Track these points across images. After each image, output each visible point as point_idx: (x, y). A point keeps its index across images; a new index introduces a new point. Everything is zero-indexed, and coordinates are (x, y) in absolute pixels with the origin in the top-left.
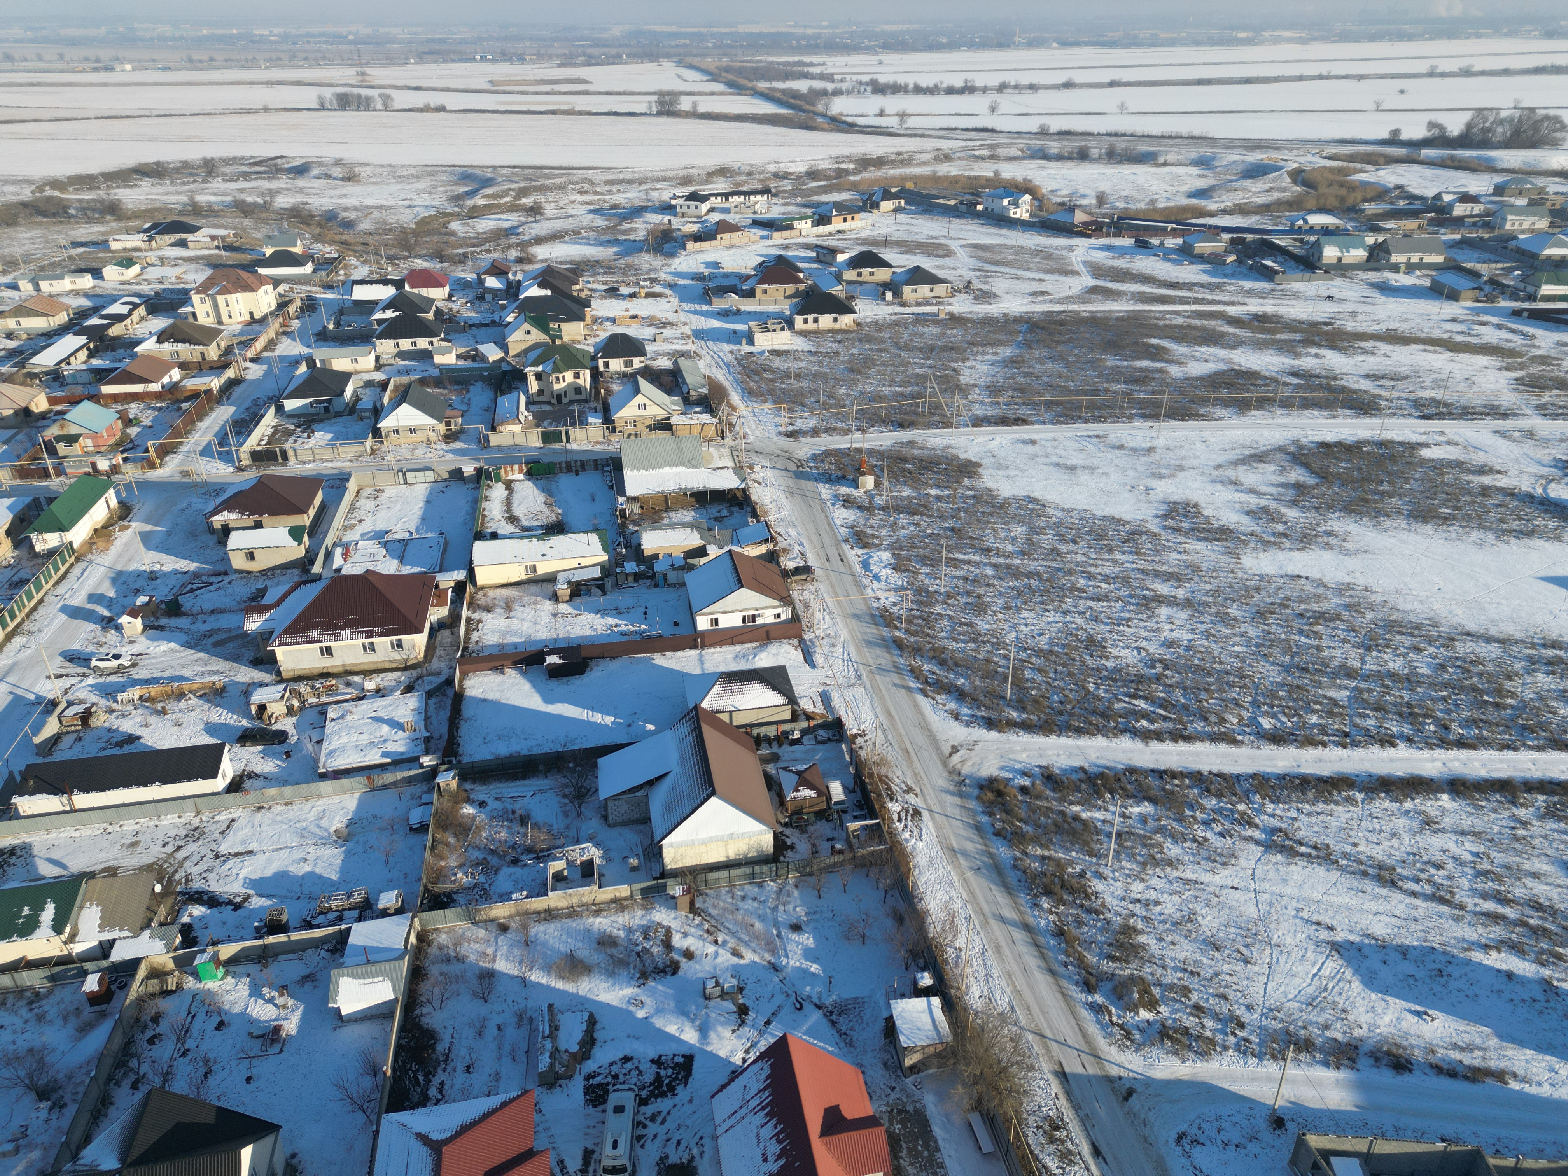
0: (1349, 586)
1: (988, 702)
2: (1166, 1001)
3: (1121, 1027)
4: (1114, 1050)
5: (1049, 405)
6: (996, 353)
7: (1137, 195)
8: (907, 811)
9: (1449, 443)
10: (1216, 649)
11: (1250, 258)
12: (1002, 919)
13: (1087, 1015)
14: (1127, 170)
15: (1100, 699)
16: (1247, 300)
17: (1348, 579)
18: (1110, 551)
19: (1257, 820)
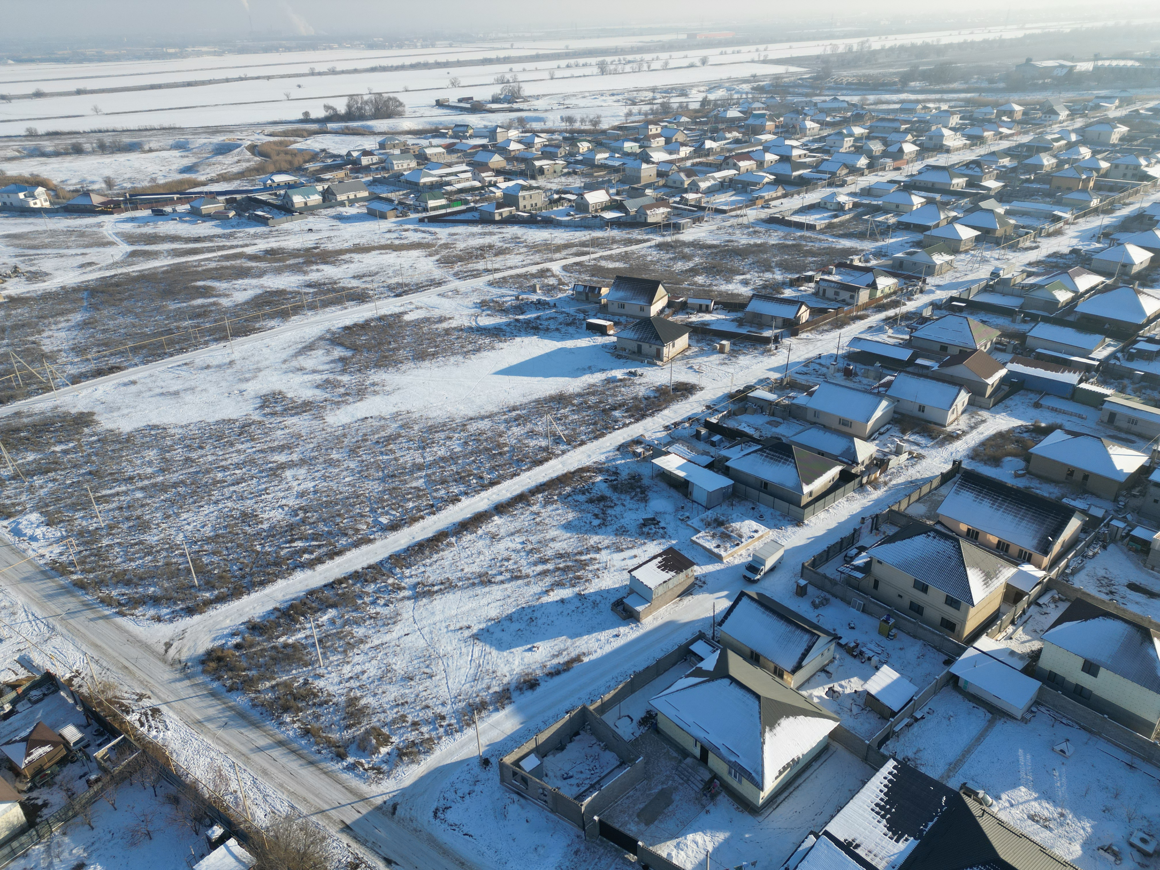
0: (398, 414)
1: (181, 596)
2: (393, 733)
3: (373, 768)
4: (374, 787)
5: (135, 350)
6: (68, 321)
7: (138, 176)
8: (146, 714)
9: (417, 308)
10: (333, 485)
11: (245, 212)
12: (260, 749)
13: (348, 777)
14: (122, 158)
15: (268, 553)
16: (256, 241)
17: (395, 410)
18: (232, 445)
19: (403, 584)
